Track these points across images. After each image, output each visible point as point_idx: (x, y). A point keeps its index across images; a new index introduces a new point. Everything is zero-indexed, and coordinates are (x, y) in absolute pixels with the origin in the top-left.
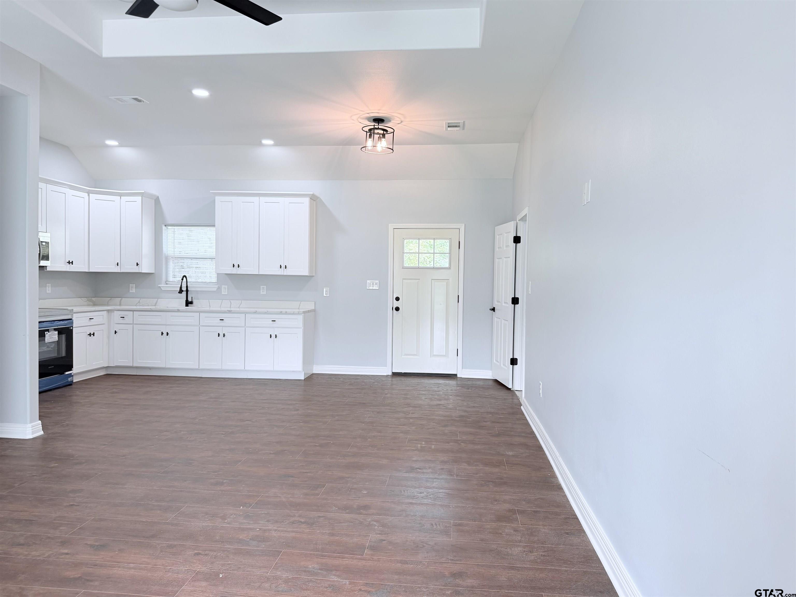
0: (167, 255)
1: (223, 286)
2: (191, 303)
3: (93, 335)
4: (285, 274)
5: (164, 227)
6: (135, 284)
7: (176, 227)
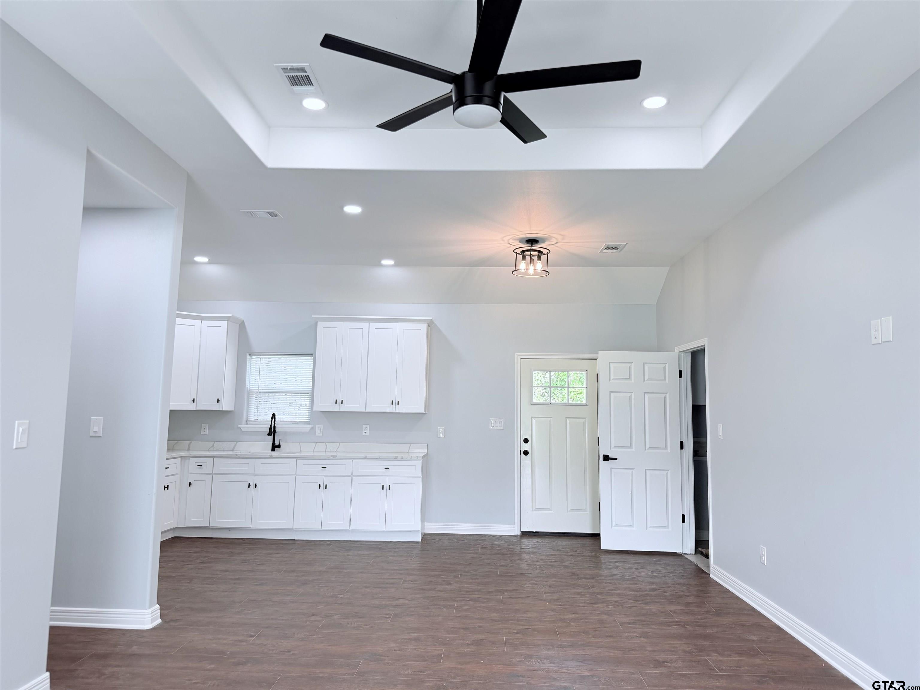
0: (249, 389)
1: (317, 426)
2: (279, 446)
3: (167, 488)
4: (397, 411)
5: (248, 357)
6: (208, 425)
7: (262, 357)
